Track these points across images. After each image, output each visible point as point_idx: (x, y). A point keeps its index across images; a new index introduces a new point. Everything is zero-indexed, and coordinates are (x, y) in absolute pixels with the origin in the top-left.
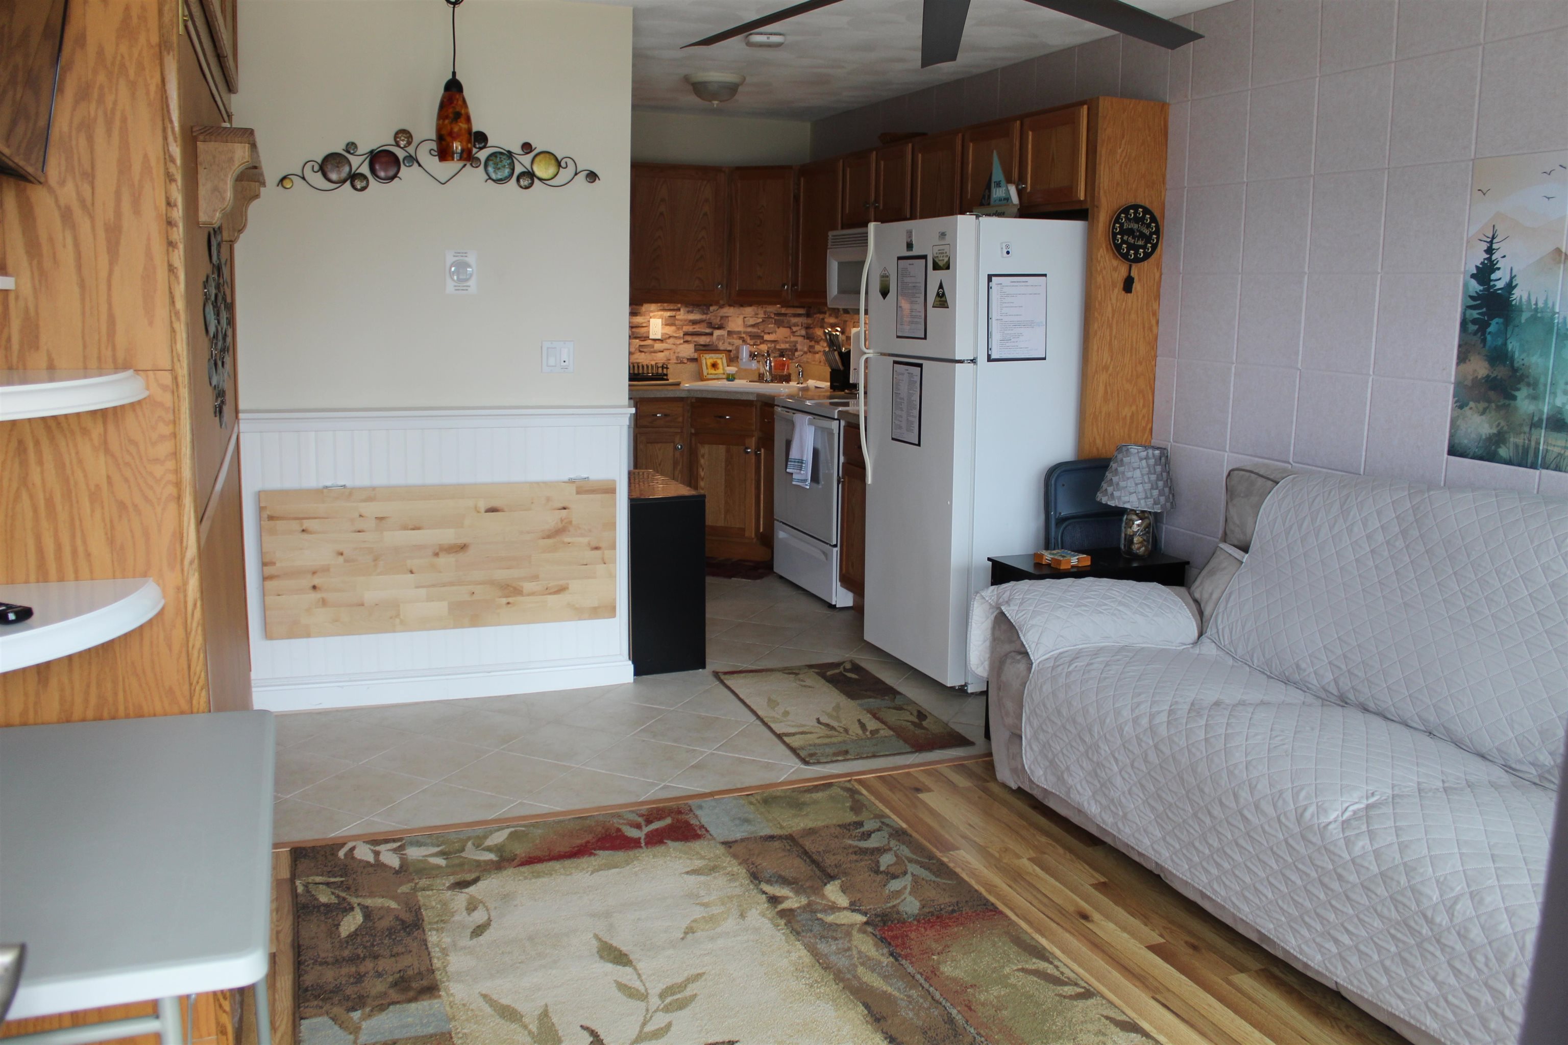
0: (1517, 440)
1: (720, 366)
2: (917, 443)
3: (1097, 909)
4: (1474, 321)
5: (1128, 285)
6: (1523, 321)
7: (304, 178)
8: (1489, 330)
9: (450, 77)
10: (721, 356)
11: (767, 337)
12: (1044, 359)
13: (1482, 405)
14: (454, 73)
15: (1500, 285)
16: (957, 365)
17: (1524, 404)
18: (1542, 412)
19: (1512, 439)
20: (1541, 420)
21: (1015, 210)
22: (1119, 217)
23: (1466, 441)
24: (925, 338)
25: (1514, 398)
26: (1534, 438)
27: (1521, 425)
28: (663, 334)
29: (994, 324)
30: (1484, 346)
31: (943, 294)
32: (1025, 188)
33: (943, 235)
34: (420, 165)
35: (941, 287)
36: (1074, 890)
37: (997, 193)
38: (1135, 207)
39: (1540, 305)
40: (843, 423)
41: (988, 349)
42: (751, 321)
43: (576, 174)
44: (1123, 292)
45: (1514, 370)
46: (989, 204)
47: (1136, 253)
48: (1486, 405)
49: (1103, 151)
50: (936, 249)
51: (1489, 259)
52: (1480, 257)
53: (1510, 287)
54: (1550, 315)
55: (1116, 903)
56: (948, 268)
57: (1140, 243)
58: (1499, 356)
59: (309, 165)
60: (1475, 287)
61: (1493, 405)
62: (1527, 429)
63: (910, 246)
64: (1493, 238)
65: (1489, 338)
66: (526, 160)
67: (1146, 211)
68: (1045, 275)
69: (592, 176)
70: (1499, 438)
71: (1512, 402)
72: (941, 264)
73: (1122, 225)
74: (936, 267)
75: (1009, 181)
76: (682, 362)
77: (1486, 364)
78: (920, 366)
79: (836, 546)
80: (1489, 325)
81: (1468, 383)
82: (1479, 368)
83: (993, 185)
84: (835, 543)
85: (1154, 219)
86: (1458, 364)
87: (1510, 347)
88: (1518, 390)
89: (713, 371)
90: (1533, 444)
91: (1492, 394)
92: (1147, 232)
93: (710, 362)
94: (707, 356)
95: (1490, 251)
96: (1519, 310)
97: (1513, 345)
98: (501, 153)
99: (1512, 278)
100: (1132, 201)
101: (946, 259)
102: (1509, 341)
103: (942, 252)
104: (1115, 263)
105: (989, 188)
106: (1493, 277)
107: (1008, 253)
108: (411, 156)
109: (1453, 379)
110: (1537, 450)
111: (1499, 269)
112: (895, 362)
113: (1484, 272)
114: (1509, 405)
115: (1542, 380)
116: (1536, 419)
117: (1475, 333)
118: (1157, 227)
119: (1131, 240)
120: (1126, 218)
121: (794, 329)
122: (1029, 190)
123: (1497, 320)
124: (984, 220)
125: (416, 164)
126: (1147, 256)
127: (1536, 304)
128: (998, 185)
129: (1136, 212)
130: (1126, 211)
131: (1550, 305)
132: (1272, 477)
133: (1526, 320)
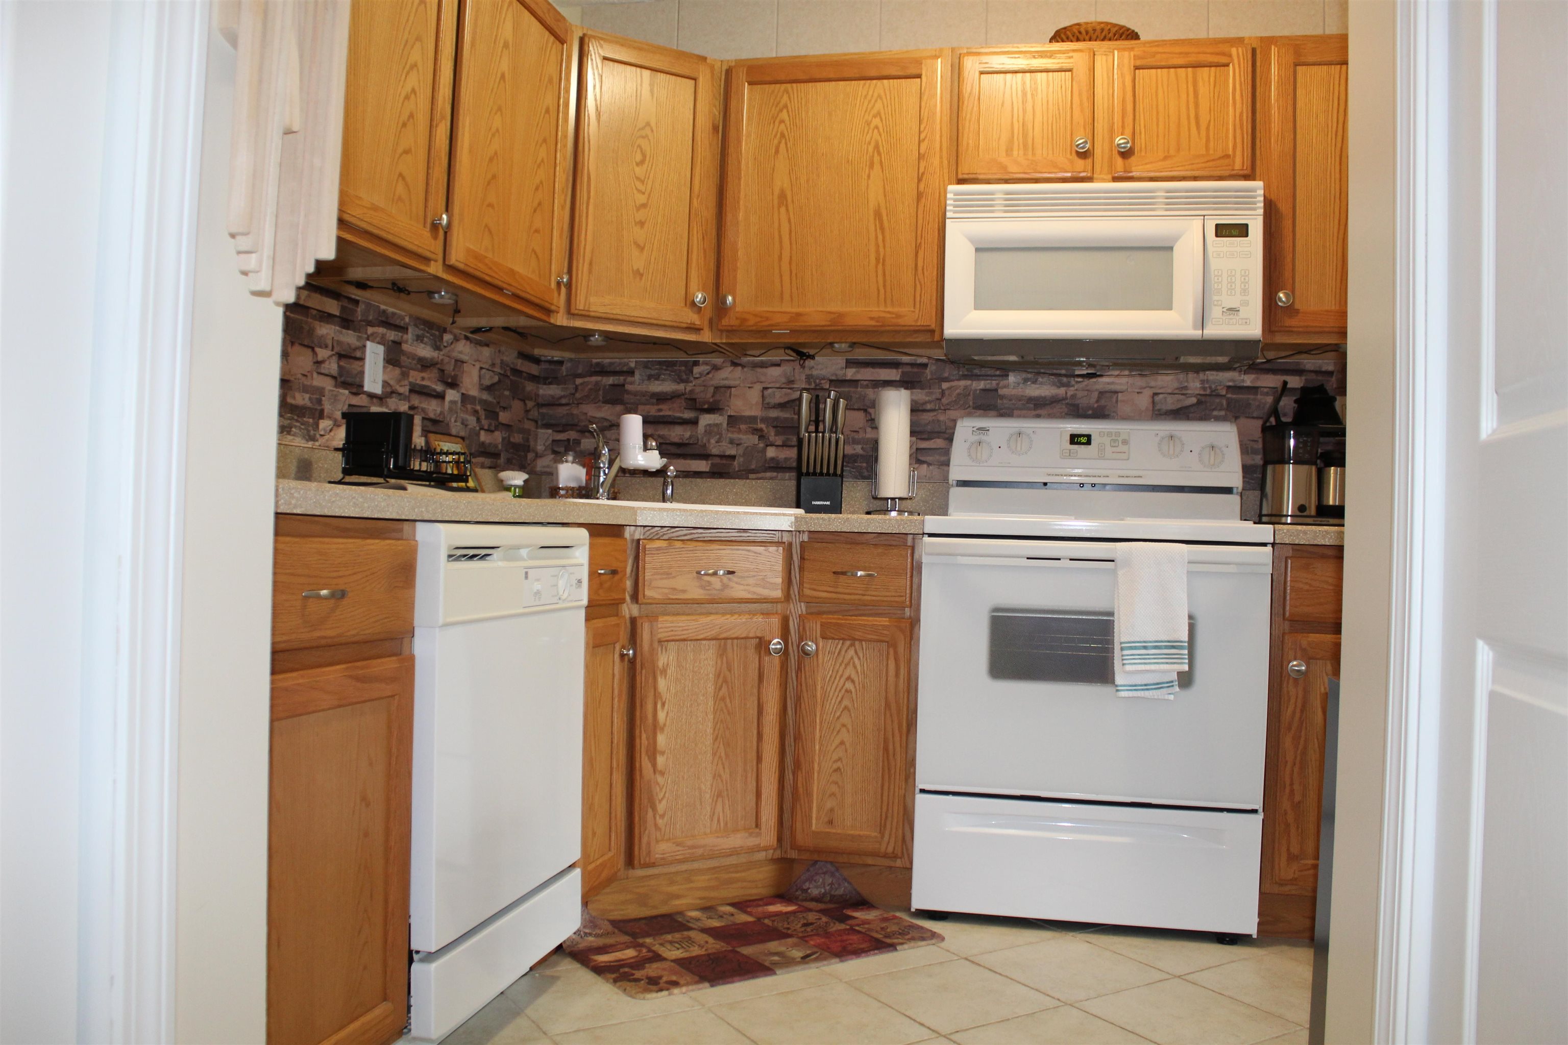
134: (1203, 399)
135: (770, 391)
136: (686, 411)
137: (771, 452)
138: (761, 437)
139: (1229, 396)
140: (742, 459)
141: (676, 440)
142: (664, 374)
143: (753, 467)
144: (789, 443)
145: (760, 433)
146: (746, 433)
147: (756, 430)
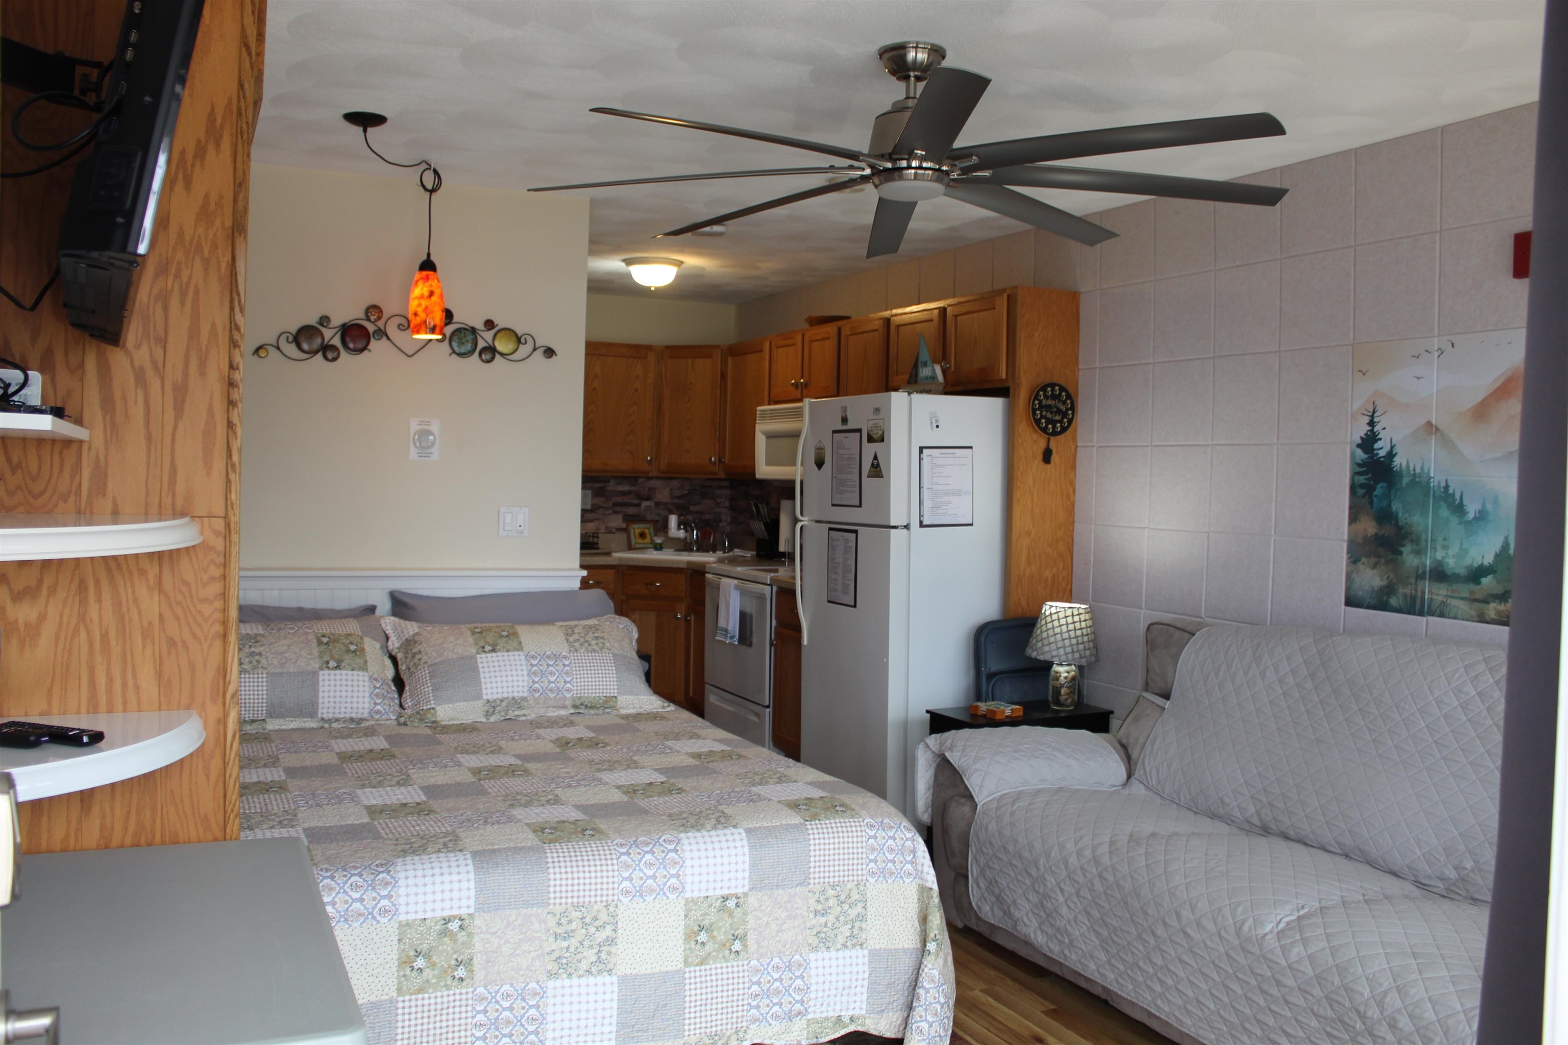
0: (1405, 591)
1: (648, 536)
2: (853, 604)
3: (1050, 1033)
4: (1362, 486)
5: (1047, 456)
6: (1404, 485)
7: (278, 348)
8: (1375, 493)
9: (425, 257)
10: (648, 526)
11: (692, 508)
12: (971, 525)
13: (1373, 560)
14: (429, 255)
15: (1382, 453)
16: (892, 531)
17: (1410, 559)
18: (1425, 565)
19: (1401, 590)
20: (1424, 572)
21: (941, 388)
22: (1037, 395)
23: (1360, 593)
24: (860, 506)
25: (1401, 553)
26: (1419, 588)
27: (1408, 577)
28: (593, 505)
29: (925, 492)
30: (1372, 507)
31: (878, 465)
32: (950, 367)
33: (877, 410)
34: (388, 339)
35: (876, 458)
36: (1027, 1017)
37: (924, 372)
38: (1052, 385)
39: (1418, 470)
40: (775, 588)
41: (921, 516)
42: (678, 493)
43: (535, 350)
44: (1043, 463)
45: (1399, 528)
46: (916, 382)
47: (1054, 427)
48: (1376, 560)
49: (1021, 334)
50: (871, 424)
51: (1372, 431)
52: (1362, 429)
53: (1391, 455)
54: (1426, 479)
55: (1067, 1027)
56: (882, 440)
57: (1058, 418)
58: (1385, 516)
59: (283, 337)
60: (1360, 455)
61: (1382, 560)
62: (1413, 580)
63: (845, 420)
64: (1374, 412)
65: (1375, 500)
66: (489, 335)
67: (1062, 389)
68: (971, 447)
69: (550, 352)
70: (1389, 589)
71: (1399, 557)
72: (875, 437)
73: (1040, 403)
74: (871, 440)
75: (935, 361)
76: (611, 532)
77: (1374, 523)
78: (856, 532)
79: (768, 707)
80: (1375, 489)
81: (1360, 540)
82: (1369, 527)
83: (920, 364)
84: (767, 703)
85: (1069, 396)
86: (1350, 524)
87: (1394, 508)
88: (1404, 546)
89: (640, 541)
90: (1419, 594)
91: (1381, 550)
92: (1063, 408)
93: (638, 531)
94: (635, 526)
95: (1372, 423)
96: (1400, 475)
97: (1396, 506)
98: (465, 329)
99: (1392, 447)
100: (1049, 380)
101: (880, 433)
102: (1392, 503)
103: (876, 426)
104: (1035, 436)
105: (915, 367)
106: (1376, 446)
107: (937, 426)
108: (380, 330)
109: (1346, 537)
110: (1423, 598)
111: (1380, 439)
112: (830, 529)
113: (1369, 442)
114: (1397, 559)
115: (1424, 537)
116: (1420, 571)
117: (1363, 496)
118: (1072, 403)
119: (1049, 415)
120: (1045, 395)
121: (719, 500)
122: (953, 369)
123: (1381, 484)
124: (915, 396)
125: (385, 338)
126: (1064, 430)
127: (1414, 470)
128: (925, 364)
129: (1053, 390)
130: (1044, 389)
131: (1426, 470)
132: (1188, 629)
133: (1407, 484)
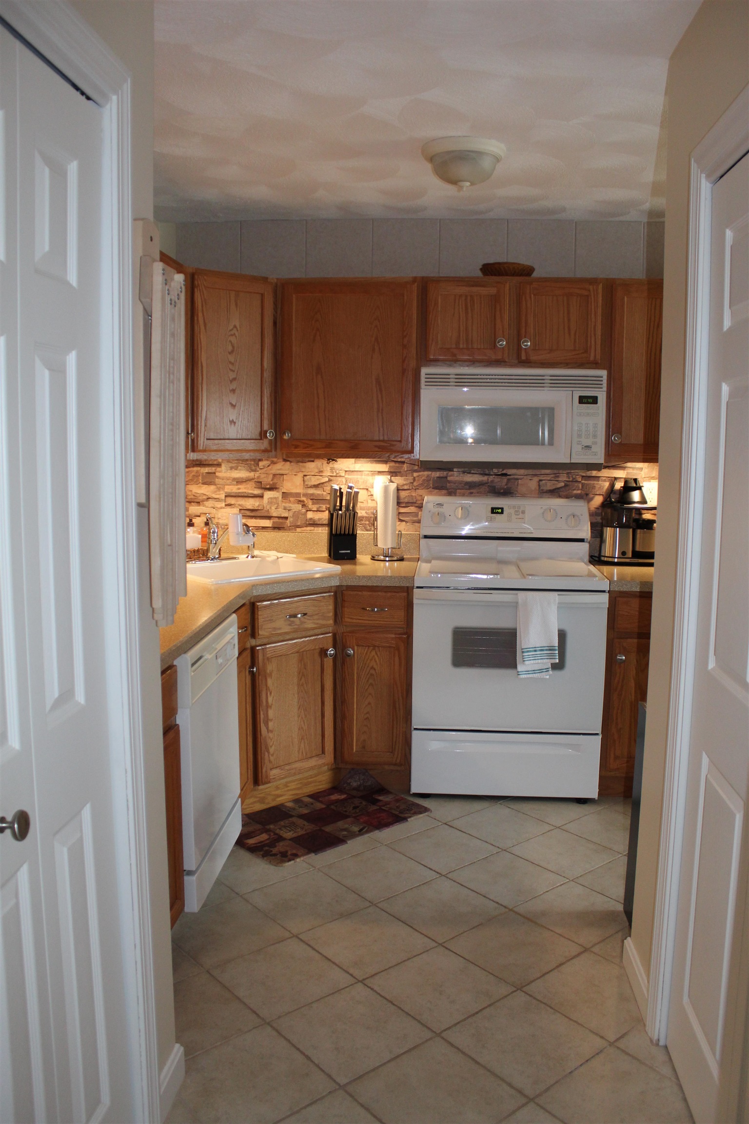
134: (568, 483)
135: (308, 477)
136: (256, 489)
137: (310, 515)
138: (304, 506)
139: (583, 482)
140: (292, 519)
141: (250, 507)
142: (241, 466)
143: (299, 524)
144: (321, 509)
145: (302, 503)
146: (294, 503)
147: (300, 501)
